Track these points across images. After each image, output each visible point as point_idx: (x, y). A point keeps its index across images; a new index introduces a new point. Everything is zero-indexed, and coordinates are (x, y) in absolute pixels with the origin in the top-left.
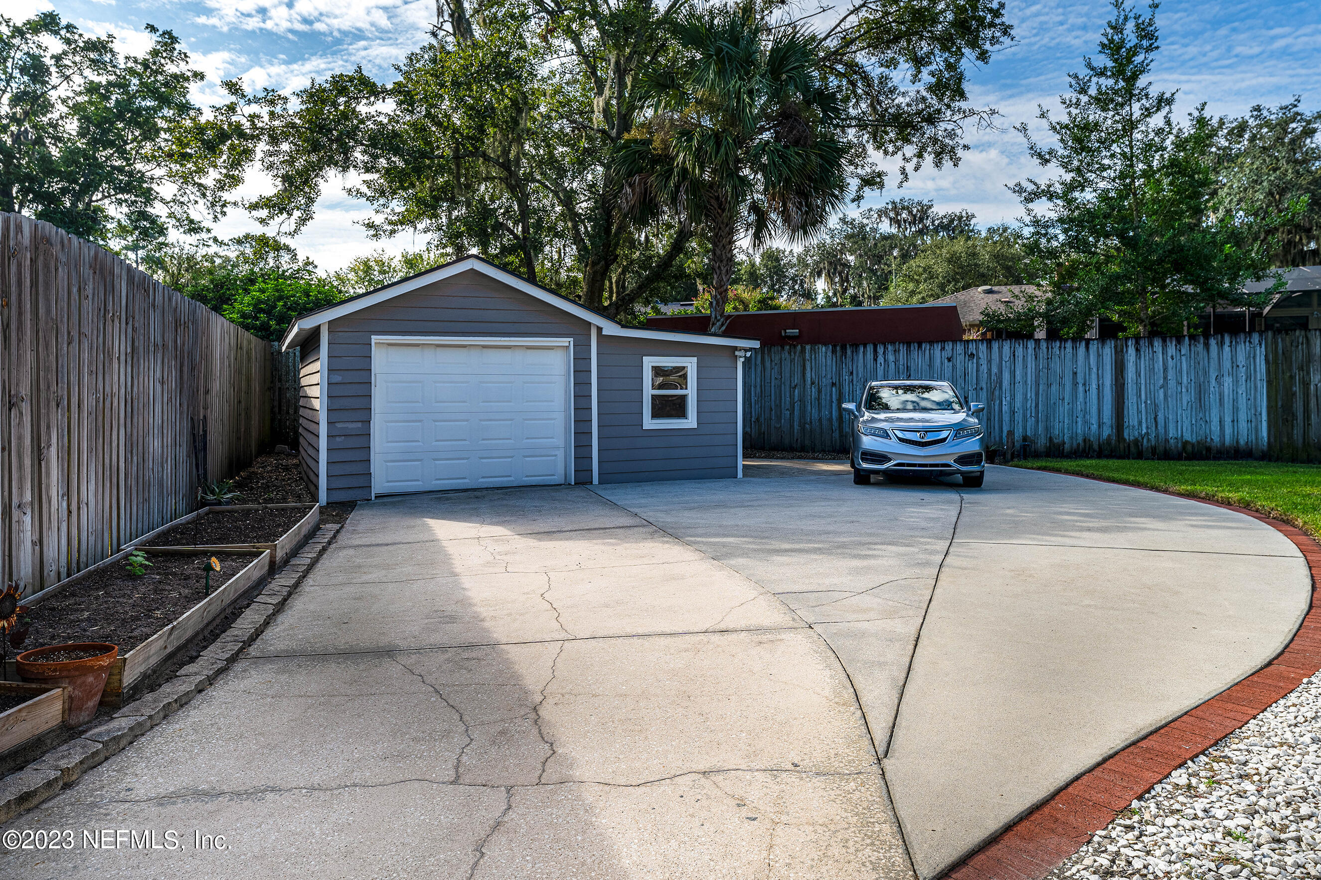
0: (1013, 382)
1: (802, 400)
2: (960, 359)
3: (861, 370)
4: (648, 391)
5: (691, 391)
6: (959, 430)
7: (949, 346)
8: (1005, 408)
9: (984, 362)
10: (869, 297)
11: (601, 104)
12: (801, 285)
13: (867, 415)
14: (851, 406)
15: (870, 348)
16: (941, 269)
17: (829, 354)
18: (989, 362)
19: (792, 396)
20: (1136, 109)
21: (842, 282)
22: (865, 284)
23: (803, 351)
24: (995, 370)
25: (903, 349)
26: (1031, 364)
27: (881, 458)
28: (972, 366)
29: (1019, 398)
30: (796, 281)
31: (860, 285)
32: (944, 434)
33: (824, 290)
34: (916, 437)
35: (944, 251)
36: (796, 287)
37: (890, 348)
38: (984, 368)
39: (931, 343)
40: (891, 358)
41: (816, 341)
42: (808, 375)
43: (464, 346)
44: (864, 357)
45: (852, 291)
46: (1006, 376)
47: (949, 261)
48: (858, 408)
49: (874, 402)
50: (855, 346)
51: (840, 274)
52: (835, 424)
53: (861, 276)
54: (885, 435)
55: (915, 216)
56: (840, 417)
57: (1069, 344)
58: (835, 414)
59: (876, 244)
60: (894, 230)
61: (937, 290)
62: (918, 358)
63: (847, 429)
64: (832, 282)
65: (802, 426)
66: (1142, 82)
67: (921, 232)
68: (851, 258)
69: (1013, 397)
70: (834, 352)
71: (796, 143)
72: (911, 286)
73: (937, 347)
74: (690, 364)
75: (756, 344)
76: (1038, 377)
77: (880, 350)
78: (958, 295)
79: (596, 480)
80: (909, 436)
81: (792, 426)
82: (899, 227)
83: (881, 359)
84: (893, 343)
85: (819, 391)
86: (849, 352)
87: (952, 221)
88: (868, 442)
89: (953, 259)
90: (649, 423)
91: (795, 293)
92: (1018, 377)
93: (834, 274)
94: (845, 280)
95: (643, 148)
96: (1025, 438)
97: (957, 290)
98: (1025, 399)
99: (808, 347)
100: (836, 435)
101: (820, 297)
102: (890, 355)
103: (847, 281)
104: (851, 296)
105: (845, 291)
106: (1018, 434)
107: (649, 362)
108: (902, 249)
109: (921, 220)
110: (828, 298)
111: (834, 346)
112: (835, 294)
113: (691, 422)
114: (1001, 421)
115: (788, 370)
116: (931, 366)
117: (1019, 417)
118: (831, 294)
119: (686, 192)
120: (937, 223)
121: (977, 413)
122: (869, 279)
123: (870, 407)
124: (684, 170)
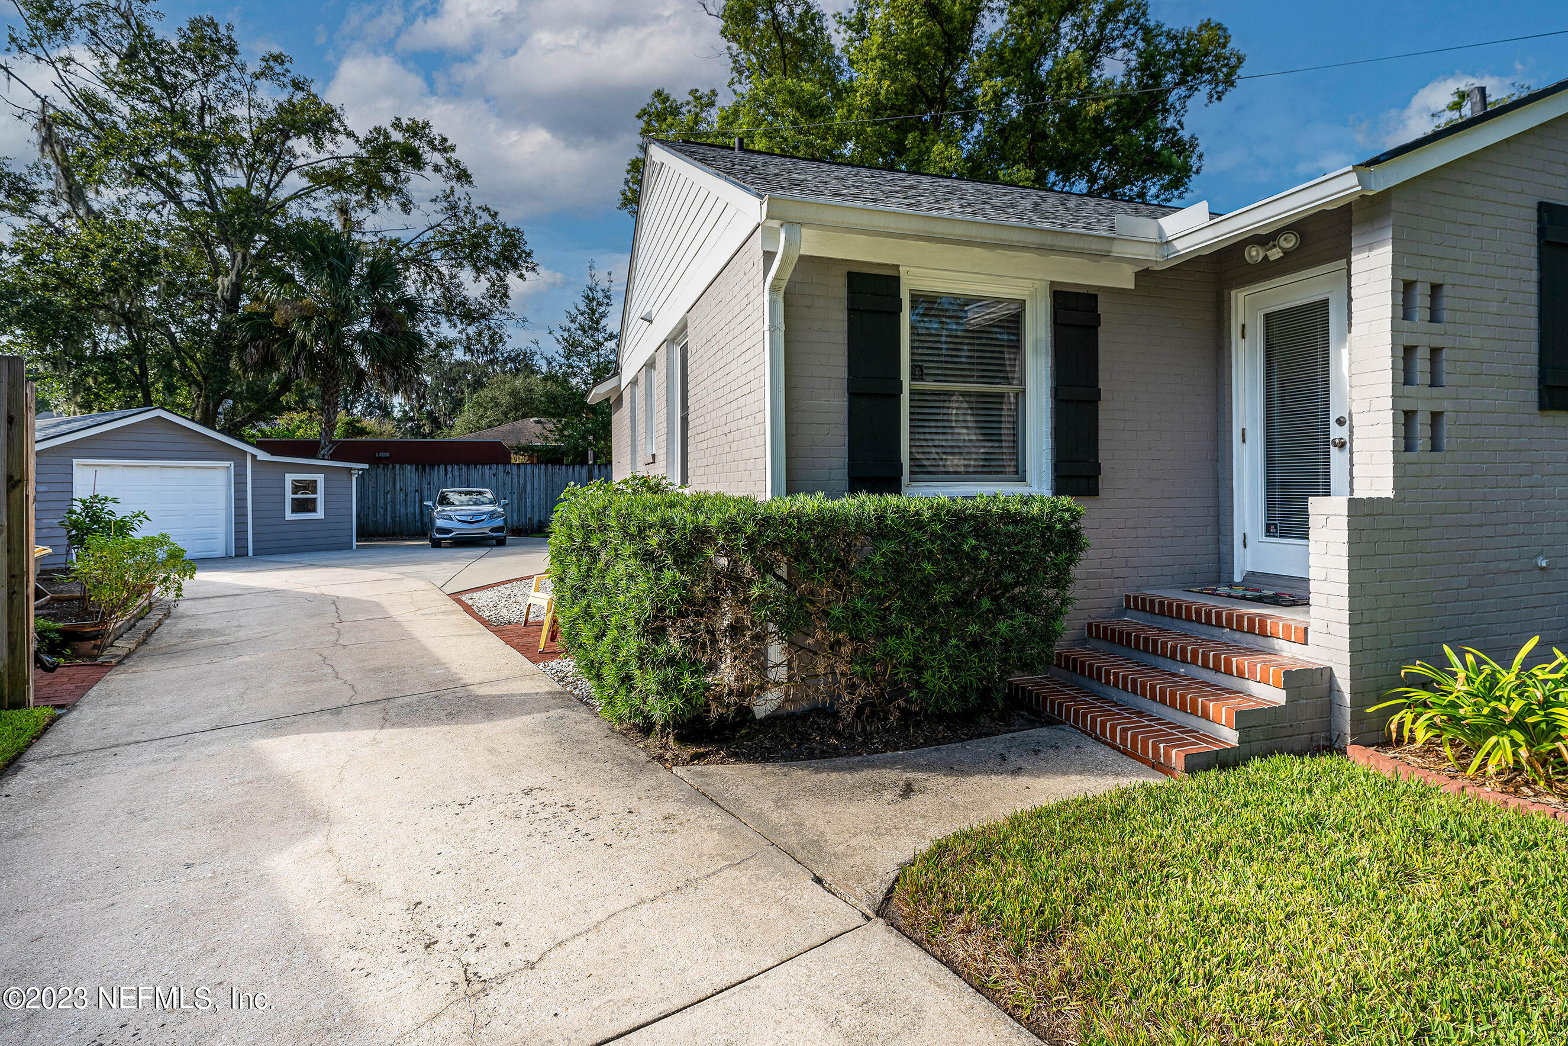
0: (533, 489)
1: (393, 502)
2: (501, 475)
3: (436, 481)
4: (289, 495)
5: (320, 496)
6: (492, 515)
7: (494, 467)
8: (528, 504)
9: (515, 476)
10: (445, 414)
11: (226, 283)
12: (377, 397)
13: (440, 508)
14: (430, 503)
15: (442, 467)
16: (505, 400)
17: (413, 470)
18: (519, 477)
19: (385, 499)
20: (600, 337)
21: (419, 398)
22: (441, 403)
23: (394, 468)
24: (522, 482)
25: (465, 468)
26: (543, 477)
27: (448, 531)
28: (508, 479)
29: (536, 498)
30: (371, 395)
31: (436, 403)
32: (484, 517)
33: (400, 404)
34: (468, 519)
35: (507, 386)
36: (372, 400)
37: (456, 467)
38: (516, 480)
39: (483, 465)
40: (457, 473)
41: (403, 462)
42: (398, 485)
43: (147, 466)
44: (438, 473)
45: (428, 407)
46: (529, 485)
47: (510, 394)
48: (434, 505)
49: (444, 501)
50: (432, 466)
51: (417, 392)
52: (418, 517)
53: (437, 395)
54: (451, 519)
55: (486, 348)
56: (422, 513)
57: (564, 467)
58: (417, 510)
59: (451, 369)
60: (468, 358)
61: (501, 416)
62: (475, 474)
63: (426, 520)
64: (409, 398)
65: (393, 519)
66: (603, 323)
67: (491, 362)
68: (428, 379)
69: (533, 498)
70: (417, 469)
71: (390, 334)
72: (481, 412)
73: (487, 467)
74: (320, 478)
75: (366, 466)
76: (547, 485)
77: (449, 468)
78: (516, 423)
79: (250, 553)
80: (463, 518)
81: (386, 520)
82: (473, 355)
83: (449, 474)
84: (458, 464)
85: (406, 495)
86: (427, 469)
87: (518, 355)
88: (440, 523)
89: (514, 393)
90: (289, 516)
91: (370, 404)
92: (536, 486)
93: (411, 392)
94: (421, 397)
95: (264, 321)
96: (540, 521)
97: (516, 419)
98: (540, 499)
99: (397, 466)
100: (419, 524)
101: (396, 410)
102: (455, 471)
103: (424, 398)
104: (428, 412)
105: (422, 407)
106: (536, 519)
107: (289, 478)
108: (474, 376)
109: (492, 351)
110: (405, 411)
111: (417, 466)
112: (412, 409)
113: (320, 514)
114: (526, 511)
115: (382, 481)
116: (482, 479)
117: (536, 509)
118: (407, 408)
119: (305, 359)
120: (505, 355)
121: (504, 507)
122: (444, 399)
123: (441, 503)
124: (303, 344)
